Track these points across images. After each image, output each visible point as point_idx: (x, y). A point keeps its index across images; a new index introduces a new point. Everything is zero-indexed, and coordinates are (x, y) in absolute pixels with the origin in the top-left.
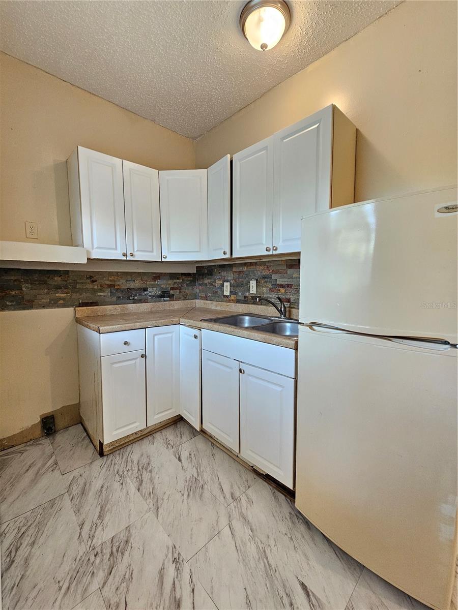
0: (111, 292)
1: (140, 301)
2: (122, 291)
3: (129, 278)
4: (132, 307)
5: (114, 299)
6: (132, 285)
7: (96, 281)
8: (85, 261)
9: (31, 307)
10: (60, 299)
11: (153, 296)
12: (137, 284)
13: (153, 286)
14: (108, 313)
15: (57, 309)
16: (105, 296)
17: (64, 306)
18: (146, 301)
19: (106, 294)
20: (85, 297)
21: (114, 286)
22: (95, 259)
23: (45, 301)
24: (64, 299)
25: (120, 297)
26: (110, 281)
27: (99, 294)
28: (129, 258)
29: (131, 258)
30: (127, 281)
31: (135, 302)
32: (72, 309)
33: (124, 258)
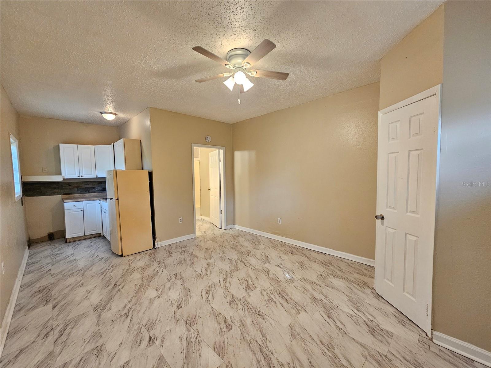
0: (77, 189)
1: (92, 192)
2: (83, 189)
3: (86, 184)
4: (87, 194)
5: (79, 192)
6: (88, 186)
7: (71, 185)
8: (62, 180)
9: (44, 195)
10: (56, 193)
11: (98, 190)
12: (90, 186)
13: (98, 186)
14: (76, 197)
15: (55, 196)
16: (75, 191)
17: (58, 195)
18: (95, 192)
19: (75, 190)
20: (66, 191)
21: (79, 187)
22: (66, 179)
23: (50, 193)
24: (57, 192)
25: (82, 191)
26: (78, 185)
27: (72, 190)
28: (81, 177)
29: (82, 177)
30: (85, 185)
31: (89, 193)
32: (61, 196)
33: (79, 178)
